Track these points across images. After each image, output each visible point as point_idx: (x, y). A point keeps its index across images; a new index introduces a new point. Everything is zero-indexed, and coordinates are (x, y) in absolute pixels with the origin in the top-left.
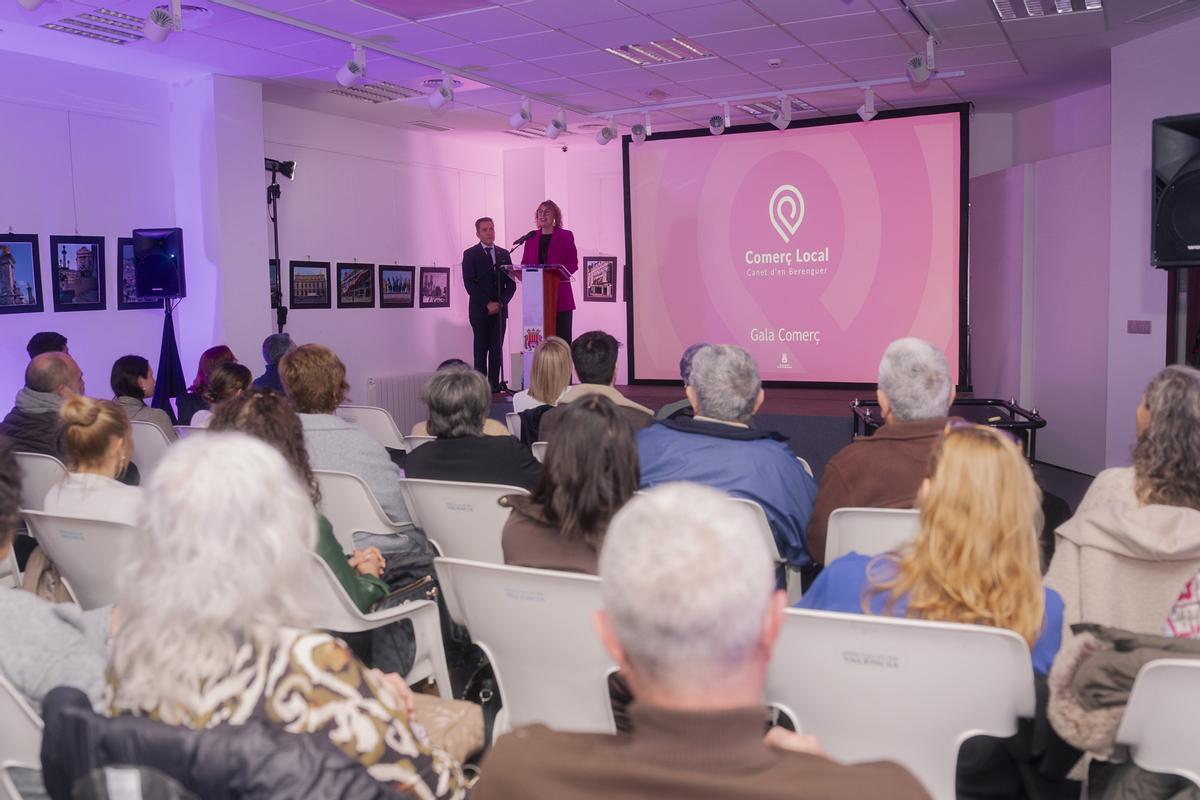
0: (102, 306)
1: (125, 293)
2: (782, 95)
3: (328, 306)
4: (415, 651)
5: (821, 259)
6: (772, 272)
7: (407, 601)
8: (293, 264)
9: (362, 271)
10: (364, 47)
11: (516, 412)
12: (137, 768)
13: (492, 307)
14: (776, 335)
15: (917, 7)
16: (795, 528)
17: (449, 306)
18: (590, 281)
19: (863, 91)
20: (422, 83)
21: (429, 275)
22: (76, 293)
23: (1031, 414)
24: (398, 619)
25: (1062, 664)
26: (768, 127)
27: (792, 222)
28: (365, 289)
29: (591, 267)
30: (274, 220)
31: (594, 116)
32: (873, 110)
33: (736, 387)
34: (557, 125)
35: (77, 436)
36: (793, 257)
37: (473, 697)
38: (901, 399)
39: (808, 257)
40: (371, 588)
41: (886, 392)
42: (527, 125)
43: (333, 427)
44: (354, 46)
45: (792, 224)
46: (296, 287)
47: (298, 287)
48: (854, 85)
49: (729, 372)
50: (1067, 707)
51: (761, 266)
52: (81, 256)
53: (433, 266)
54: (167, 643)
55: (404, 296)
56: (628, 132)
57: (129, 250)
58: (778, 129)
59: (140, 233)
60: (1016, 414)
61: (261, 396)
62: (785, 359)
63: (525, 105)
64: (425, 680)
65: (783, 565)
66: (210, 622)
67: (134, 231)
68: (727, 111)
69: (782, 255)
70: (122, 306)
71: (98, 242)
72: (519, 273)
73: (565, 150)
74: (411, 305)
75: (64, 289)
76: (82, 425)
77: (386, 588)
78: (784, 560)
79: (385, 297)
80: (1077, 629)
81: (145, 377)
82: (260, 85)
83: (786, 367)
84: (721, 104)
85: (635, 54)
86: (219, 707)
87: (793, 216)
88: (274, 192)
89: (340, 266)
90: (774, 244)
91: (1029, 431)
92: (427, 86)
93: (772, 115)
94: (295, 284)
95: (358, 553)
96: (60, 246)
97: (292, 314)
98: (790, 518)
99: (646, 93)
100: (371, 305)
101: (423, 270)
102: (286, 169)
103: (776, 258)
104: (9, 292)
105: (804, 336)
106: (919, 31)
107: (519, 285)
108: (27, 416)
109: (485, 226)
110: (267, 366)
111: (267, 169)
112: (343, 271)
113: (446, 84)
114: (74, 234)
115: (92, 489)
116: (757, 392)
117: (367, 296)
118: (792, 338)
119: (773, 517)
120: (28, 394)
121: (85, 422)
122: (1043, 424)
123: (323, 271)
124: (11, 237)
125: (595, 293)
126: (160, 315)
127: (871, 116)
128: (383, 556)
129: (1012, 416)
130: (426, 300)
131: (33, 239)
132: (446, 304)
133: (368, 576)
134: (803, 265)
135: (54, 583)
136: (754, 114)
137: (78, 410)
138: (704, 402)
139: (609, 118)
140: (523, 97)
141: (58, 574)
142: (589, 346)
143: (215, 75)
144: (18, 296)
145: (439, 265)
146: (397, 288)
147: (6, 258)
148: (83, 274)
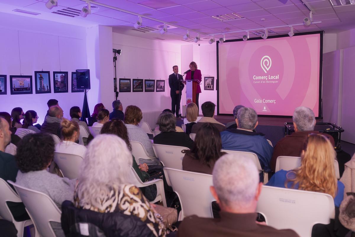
0: (67, 91)
1: (73, 88)
2: (265, 29)
3: (130, 91)
4: (157, 193)
5: (276, 78)
6: (261, 82)
7: (155, 179)
8: (120, 79)
9: (140, 81)
10: (142, 17)
11: (185, 124)
12: (87, 223)
13: (177, 92)
14: (262, 101)
15: (306, 3)
16: (266, 161)
18: (206, 84)
19: (290, 28)
20: (158, 27)
21: (159, 82)
22: (60, 88)
23: (340, 128)
24: (152, 184)
25: (344, 204)
26: (260, 38)
27: (268, 67)
28: (140, 86)
29: (206, 80)
30: (115, 66)
31: (208, 35)
32: (293, 33)
33: (250, 120)
34: (197, 38)
35: (65, 131)
36: (268, 78)
37: (173, 207)
38: (301, 125)
39: (272, 77)
40: (145, 175)
41: (296, 123)
42: (188, 38)
43: (134, 128)
44: (139, 17)
45: (268, 68)
46: (121, 86)
47: (122, 86)
48: (287, 26)
49: (249, 115)
50: (344, 217)
51: (258, 80)
52: (61, 77)
53: (160, 80)
54: (93, 189)
55: (151, 88)
56: (218, 40)
57: (75, 75)
58: (263, 39)
59: (78, 71)
60: (335, 128)
61: (116, 121)
62: (265, 108)
63: (188, 33)
64: (159, 201)
65: (263, 172)
66: (103, 184)
67: (76, 70)
68: (248, 34)
69: (264, 77)
70: (73, 91)
71: (66, 73)
72: (185, 82)
73: (199, 45)
74: (154, 91)
75: (57, 86)
76: (66, 127)
77: (149, 175)
78: (263, 170)
79: (146, 89)
80: (348, 194)
81: (80, 112)
82: (112, 28)
83: (265, 110)
84: (246, 32)
85: (220, 18)
86: (107, 208)
87: (268, 65)
88: (115, 59)
89: (134, 80)
90: (262, 73)
91: (339, 133)
92: (159, 27)
93: (262, 35)
94: (121, 85)
95: (141, 165)
96: (56, 74)
97: (120, 94)
98: (265, 159)
99: (224, 29)
100: (142, 91)
101: (157, 81)
102: (119, 52)
103: (263, 78)
104: (42, 87)
105: (271, 101)
106: (307, 10)
107: (185, 86)
108: (49, 124)
109: (175, 68)
110: (113, 110)
111: (113, 52)
112: (134, 81)
113: (165, 27)
114: (60, 71)
115: (69, 145)
116: (256, 122)
117: (140, 88)
118: (267, 102)
119: (260, 158)
120: (49, 117)
121: (67, 127)
122: (343, 131)
123: (129, 81)
124: (43, 72)
125: (208, 88)
126: (83, 94)
127: (293, 35)
128: (148, 166)
129: (334, 128)
130: (158, 90)
131: (49, 72)
132: (164, 91)
133: (144, 171)
134: (271, 80)
135: (57, 171)
136: (256, 34)
137: (66, 124)
138: (240, 123)
139: (212, 36)
140: (187, 30)
141: (58, 169)
142: (207, 106)
143: (99, 25)
144: (44, 89)
145: (162, 79)
146: (150, 86)
147: (41, 78)
148: (62, 82)
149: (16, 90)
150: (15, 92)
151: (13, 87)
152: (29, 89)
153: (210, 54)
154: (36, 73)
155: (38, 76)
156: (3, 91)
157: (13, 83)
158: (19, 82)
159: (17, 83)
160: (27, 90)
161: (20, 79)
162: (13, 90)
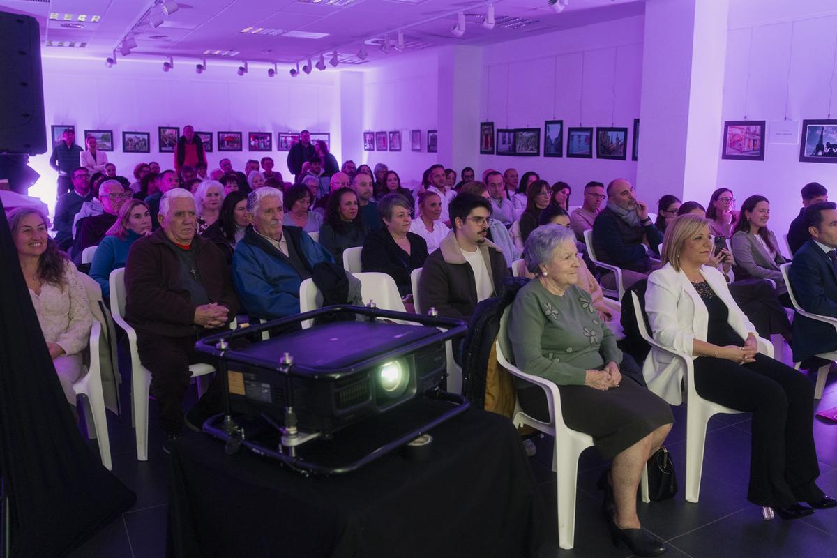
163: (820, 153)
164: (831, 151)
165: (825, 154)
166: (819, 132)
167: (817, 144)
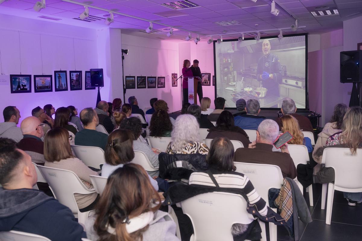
0: (81, 89)
1: (87, 85)
2: (258, 31)
3: (135, 88)
8: (126, 77)
9: (143, 78)
10: (153, 23)
12: (181, 160)
15: (293, 14)
17: (165, 87)
19: (279, 31)
21: (160, 79)
22: (75, 86)
28: (144, 83)
30: (123, 65)
31: (207, 36)
34: (198, 39)
38: (285, 110)
42: (190, 39)
44: (150, 23)
47: (128, 83)
48: (277, 29)
49: (253, 105)
52: (77, 76)
53: (161, 76)
55: (154, 85)
56: (215, 40)
57: (88, 74)
58: (256, 39)
63: (190, 35)
67: (91, 69)
68: (243, 35)
70: (86, 89)
71: (81, 72)
73: (197, 44)
74: (155, 87)
75: (73, 85)
76: (118, 117)
79: (149, 85)
82: (120, 30)
84: (241, 34)
86: (192, 152)
88: (123, 58)
89: (138, 77)
92: (164, 30)
96: (72, 73)
97: (127, 90)
99: (222, 31)
100: (145, 88)
101: (159, 78)
102: (126, 52)
104: (60, 86)
106: (293, 19)
111: (121, 52)
112: (138, 78)
113: (171, 31)
114: (75, 70)
116: (259, 110)
117: (144, 85)
123: (134, 78)
124: (61, 71)
125: (205, 83)
126: (96, 91)
127: (281, 36)
130: (159, 86)
131: (65, 72)
137: (117, 115)
138: (248, 111)
139: (211, 37)
140: (189, 33)
143: (110, 28)
144: (62, 87)
145: (163, 76)
146: (152, 83)
147: (60, 77)
148: (77, 80)
149: (39, 88)
150: (38, 90)
151: (37, 86)
152: (50, 87)
153: (206, 52)
154: (55, 72)
155: (57, 76)
156: (28, 89)
157: (37, 82)
158: (41, 81)
159: (40, 82)
160: (48, 88)
161: (42, 78)
162: (37, 88)
163: (19, 89)
164: (23, 88)
165: (21, 89)
166: (18, 80)
167: (17, 85)
